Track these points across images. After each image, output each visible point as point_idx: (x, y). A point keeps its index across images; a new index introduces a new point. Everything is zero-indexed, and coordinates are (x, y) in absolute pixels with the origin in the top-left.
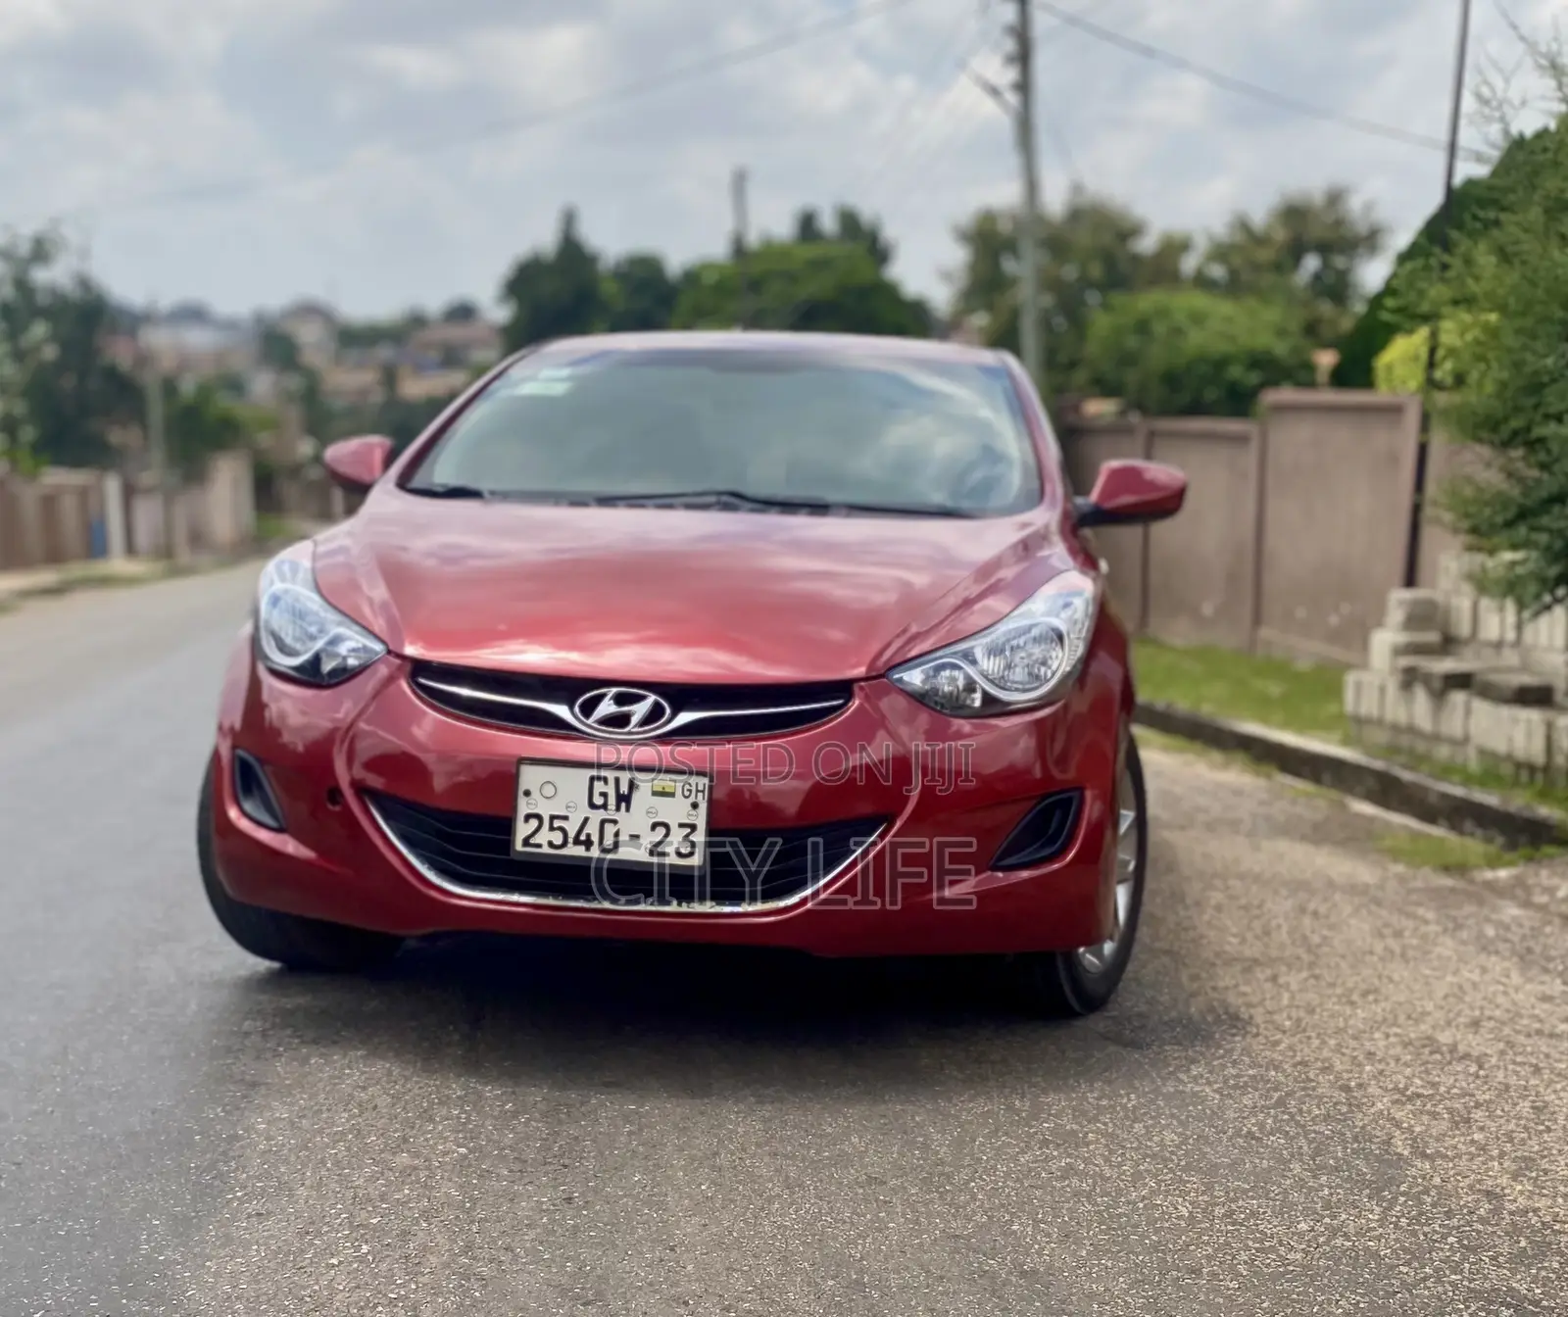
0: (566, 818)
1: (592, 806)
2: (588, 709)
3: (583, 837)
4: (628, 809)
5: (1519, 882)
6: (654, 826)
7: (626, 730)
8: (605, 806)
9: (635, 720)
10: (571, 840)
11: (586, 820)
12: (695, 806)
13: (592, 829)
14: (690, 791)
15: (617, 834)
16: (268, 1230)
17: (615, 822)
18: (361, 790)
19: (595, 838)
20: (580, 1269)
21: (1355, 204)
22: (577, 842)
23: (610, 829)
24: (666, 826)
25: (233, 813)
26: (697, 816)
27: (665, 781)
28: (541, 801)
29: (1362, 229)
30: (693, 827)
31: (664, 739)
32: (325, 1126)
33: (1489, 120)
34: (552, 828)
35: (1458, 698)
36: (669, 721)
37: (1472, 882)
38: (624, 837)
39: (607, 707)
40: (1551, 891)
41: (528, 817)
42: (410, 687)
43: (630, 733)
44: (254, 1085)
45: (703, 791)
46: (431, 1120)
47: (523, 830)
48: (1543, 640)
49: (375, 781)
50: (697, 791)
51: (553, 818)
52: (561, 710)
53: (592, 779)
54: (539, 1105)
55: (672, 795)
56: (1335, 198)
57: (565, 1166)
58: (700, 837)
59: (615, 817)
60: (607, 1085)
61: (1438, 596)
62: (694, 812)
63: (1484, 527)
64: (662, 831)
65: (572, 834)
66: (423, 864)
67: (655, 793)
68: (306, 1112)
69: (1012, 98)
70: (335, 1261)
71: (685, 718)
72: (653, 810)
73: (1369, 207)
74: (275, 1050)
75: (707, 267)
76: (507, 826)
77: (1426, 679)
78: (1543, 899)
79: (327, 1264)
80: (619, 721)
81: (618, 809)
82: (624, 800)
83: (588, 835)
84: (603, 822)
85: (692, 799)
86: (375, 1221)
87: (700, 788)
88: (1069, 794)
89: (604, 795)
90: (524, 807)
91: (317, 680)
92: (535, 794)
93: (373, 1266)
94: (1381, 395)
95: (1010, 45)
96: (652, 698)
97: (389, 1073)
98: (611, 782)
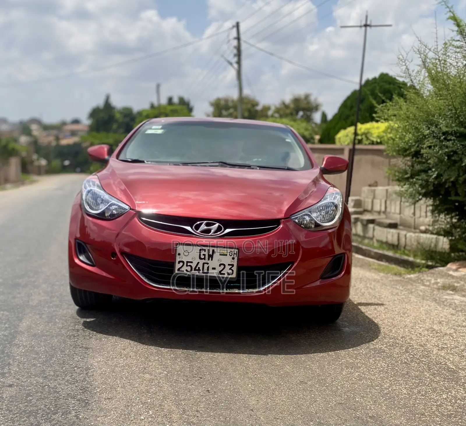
0: (192, 262)
1: (200, 258)
2: (197, 227)
3: (197, 268)
4: (212, 260)
5: (419, 278)
6: (220, 265)
7: (210, 234)
8: (204, 259)
9: (212, 231)
10: (193, 269)
11: (198, 263)
12: (233, 259)
13: (200, 266)
14: (232, 254)
15: (208, 268)
16: (114, 405)
17: (208, 264)
18: (123, 253)
19: (201, 269)
20: (225, 419)
21: (312, 98)
22: (195, 270)
23: (206, 266)
24: (224, 265)
25: (77, 261)
26: (234, 262)
27: (224, 251)
28: (184, 257)
29: (314, 105)
30: (233, 265)
31: (222, 237)
32: (117, 364)
33: (402, 65)
34: (187, 266)
35: (371, 226)
36: (223, 232)
37: (404, 278)
38: (210, 268)
39: (203, 227)
40: (429, 281)
41: (179, 262)
42: (139, 220)
43: (211, 235)
44: (87, 348)
45: (236, 254)
46: (150, 361)
47: (178, 266)
48: (393, 211)
49: (127, 250)
50: (234, 254)
51: (187, 262)
52: (189, 228)
53: (200, 250)
54: (181, 355)
55: (226, 255)
56: (307, 97)
57: (201, 378)
58: (235, 269)
59: (208, 262)
60: (199, 347)
61: (362, 199)
62: (233, 261)
63: (400, 179)
64: (222, 267)
65: (193, 268)
66: (143, 277)
67: (220, 255)
68: (108, 358)
69: (236, 66)
70: (142, 418)
71: (228, 230)
72: (220, 260)
73: (316, 99)
74: (89, 336)
75: (144, 111)
76: (173, 265)
77: (362, 221)
78: (428, 283)
79: (140, 419)
80: (208, 231)
81: (209, 260)
82: (211, 257)
83: (199, 268)
84: (204, 264)
85: (233, 256)
86: (149, 401)
87: (235, 253)
88: (341, 255)
89: (204, 255)
90: (178, 259)
91: (104, 218)
92: (182, 255)
93: (156, 419)
94: (337, 146)
95: (235, 51)
96: (217, 225)
97: (130, 344)
98: (207, 251)
